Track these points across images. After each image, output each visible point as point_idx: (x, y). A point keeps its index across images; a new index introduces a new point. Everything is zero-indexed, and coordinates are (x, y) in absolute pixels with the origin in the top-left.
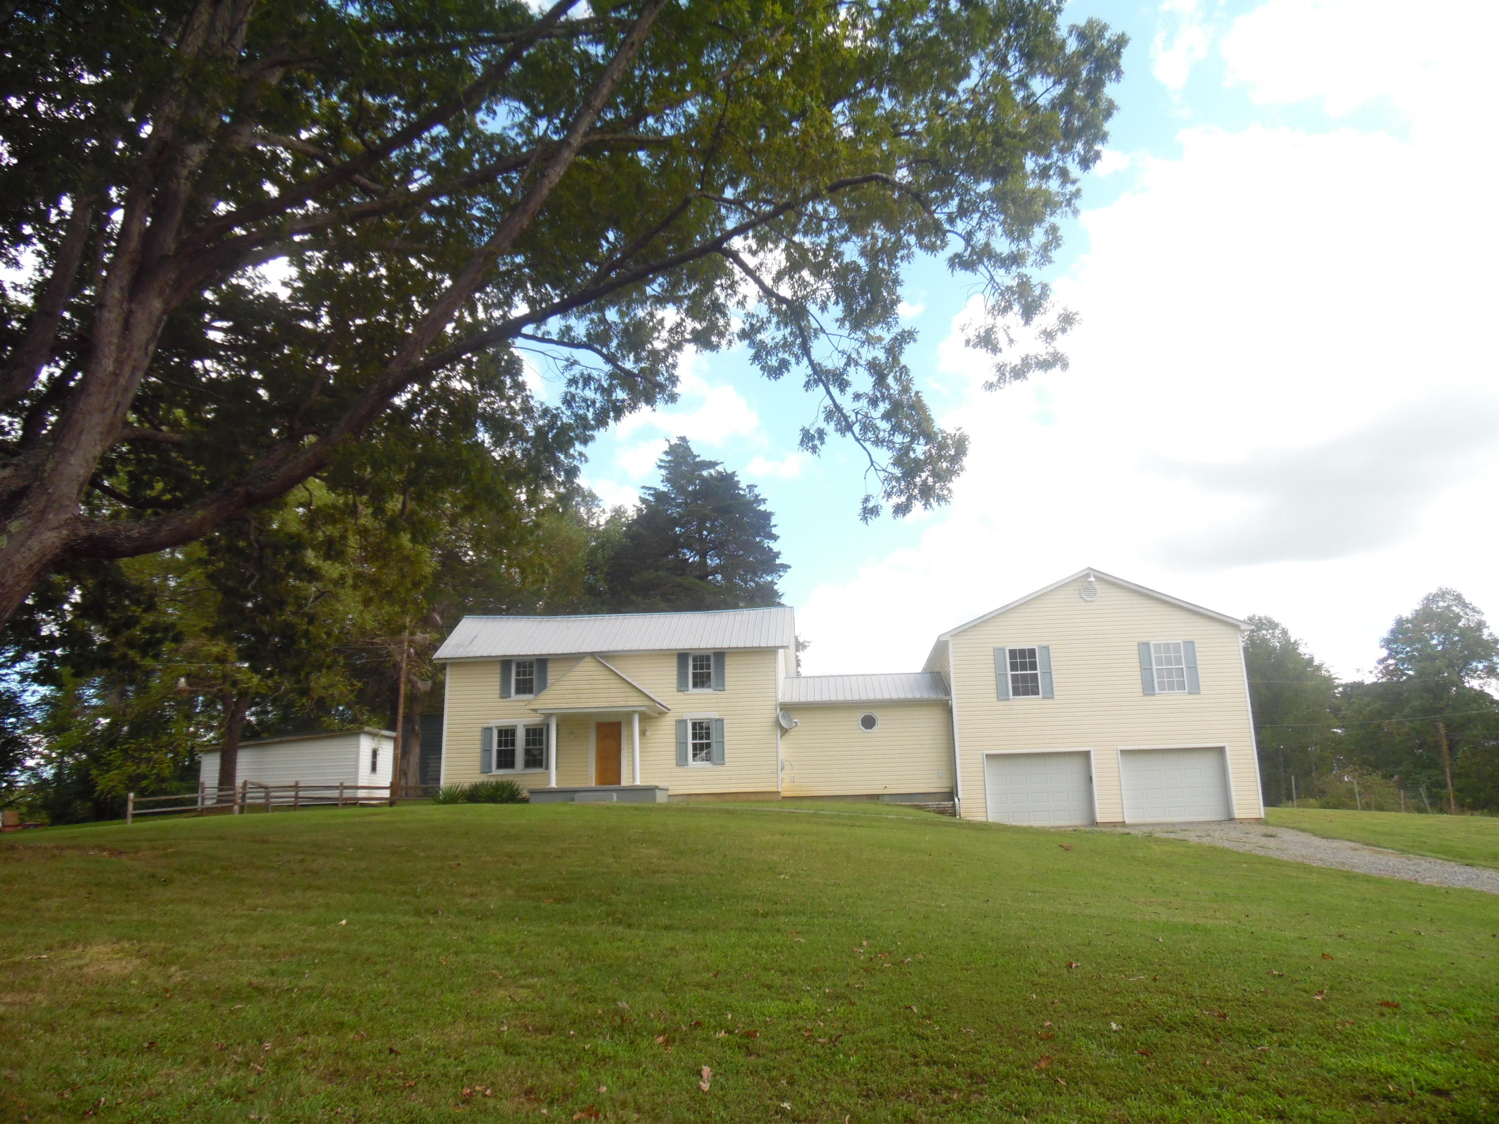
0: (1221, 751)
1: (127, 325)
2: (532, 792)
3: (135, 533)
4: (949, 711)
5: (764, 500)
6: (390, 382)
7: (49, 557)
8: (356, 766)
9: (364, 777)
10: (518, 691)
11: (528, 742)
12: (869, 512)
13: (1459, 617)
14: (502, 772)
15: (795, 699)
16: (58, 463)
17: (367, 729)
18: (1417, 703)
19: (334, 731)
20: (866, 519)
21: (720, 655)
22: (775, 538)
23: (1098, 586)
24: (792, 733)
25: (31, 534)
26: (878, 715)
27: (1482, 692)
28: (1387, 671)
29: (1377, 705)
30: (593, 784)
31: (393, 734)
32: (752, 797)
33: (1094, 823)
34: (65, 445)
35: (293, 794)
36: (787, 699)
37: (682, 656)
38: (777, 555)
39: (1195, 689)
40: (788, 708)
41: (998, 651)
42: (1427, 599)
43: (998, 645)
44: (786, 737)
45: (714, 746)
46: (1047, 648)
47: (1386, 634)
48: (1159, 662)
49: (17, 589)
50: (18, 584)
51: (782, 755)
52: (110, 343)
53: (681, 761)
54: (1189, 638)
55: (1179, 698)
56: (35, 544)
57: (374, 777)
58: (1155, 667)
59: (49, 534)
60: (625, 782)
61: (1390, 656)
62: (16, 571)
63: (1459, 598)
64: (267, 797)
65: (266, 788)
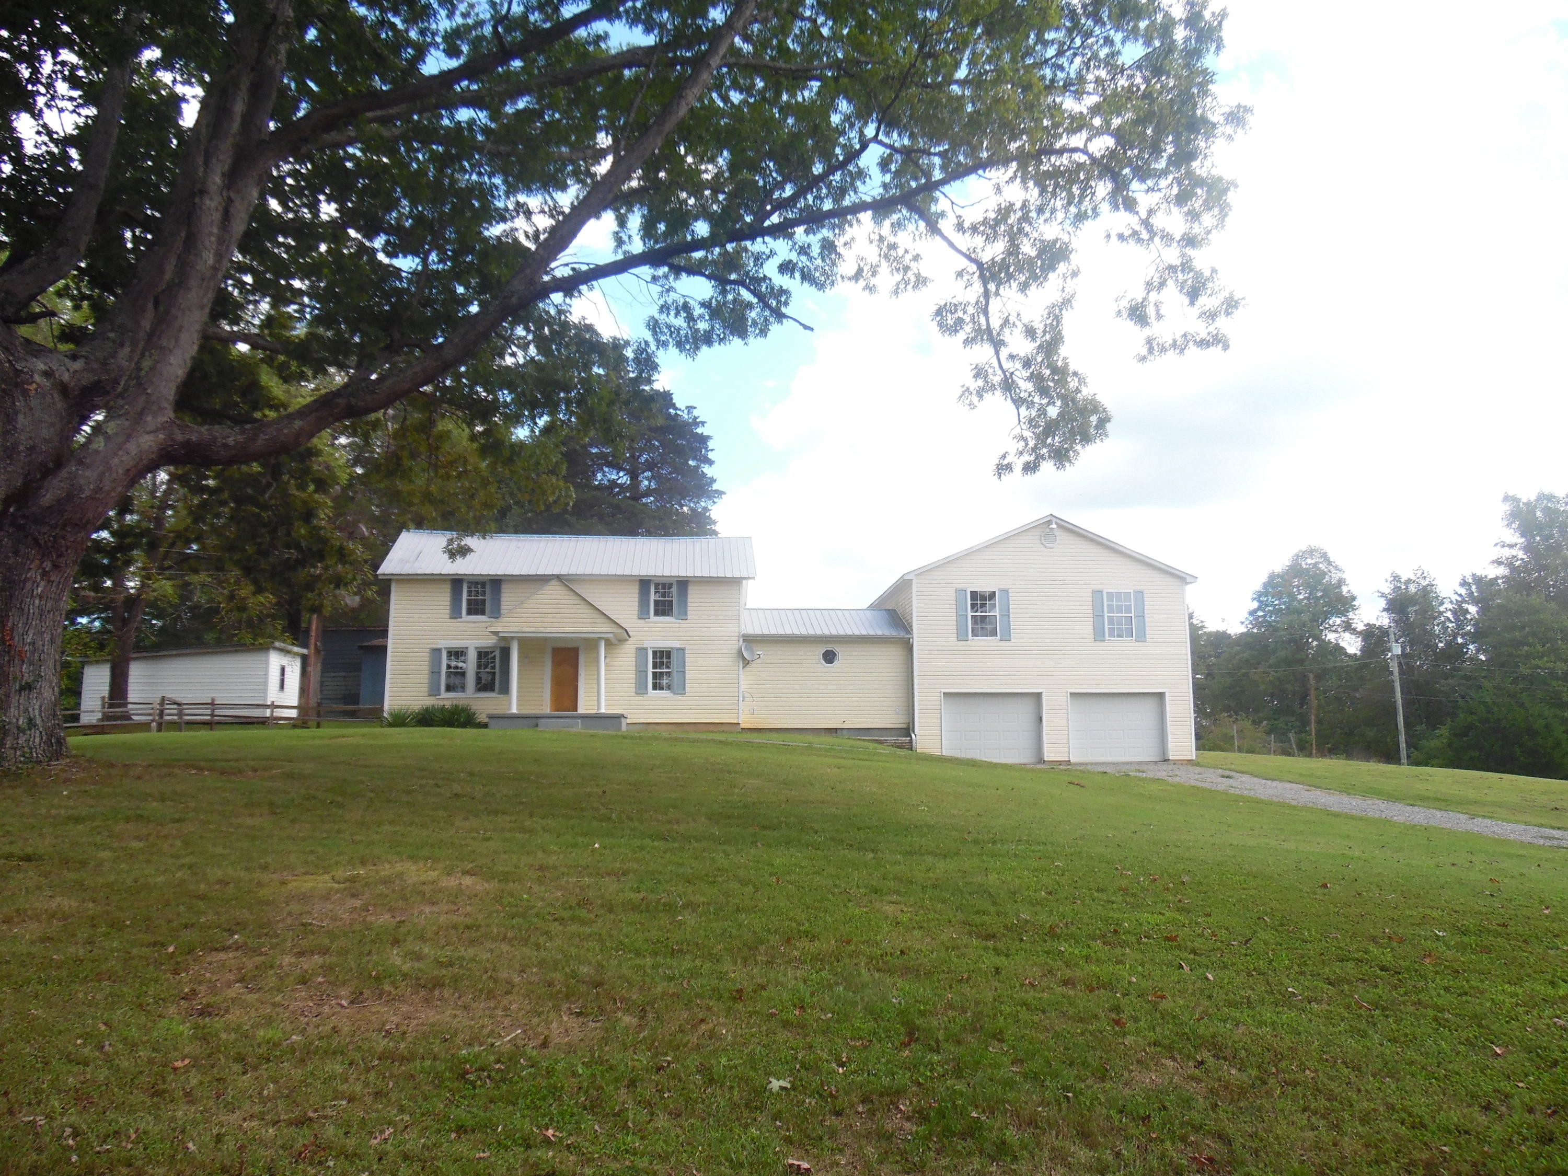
0: (1161, 696)
1: (226, 216)
2: (491, 717)
3: (231, 441)
4: (909, 648)
5: (703, 423)
6: (514, 299)
7: (145, 462)
8: (266, 684)
9: (273, 695)
10: (469, 612)
11: (479, 666)
12: (1003, 468)
13: (1324, 574)
14: (451, 695)
15: (758, 631)
16: (157, 362)
17: (277, 644)
18: (1282, 654)
19: (245, 645)
20: (1000, 474)
21: (683, 584)
22: (710, 462)
23: (1059, 534)
24: (753, 664)
25: (129, 437)
26: (837, 649)
27: (1337, 644)
28: (1257, 623)
29: (1246, 655)
30: (547, 710)
31: (305, 651)
32: (712, 728)
33: (1041, 761)
34: (164, 343)
35: (209, 712)
36: (750, 631)
37: (644, 584)
38: (713, 480)
39: (1142, 637)
40: (750, 640)
41: (960, 592)
42: (1297, 555)
43: (959, 586)
44: (748, 668)
45: (675, 675)
46: (1007, 591)
47: (1258, 587)
48: (1111, 609)
49: (113, 494)
50: (114, 489)
51: (743, 687)
52: (211, 234)
53: (641, 689)
54: (1138, 588)
55: (1126, 644)
56: (132, 447)
57: (282, 695)
58: (1106, 615)
59: (146, 437)
60: (582, 710)
61: (1259, 609)
62: (114, 476)
63: (1325, 556)
64: (180, 714)
65: (179, 704)
